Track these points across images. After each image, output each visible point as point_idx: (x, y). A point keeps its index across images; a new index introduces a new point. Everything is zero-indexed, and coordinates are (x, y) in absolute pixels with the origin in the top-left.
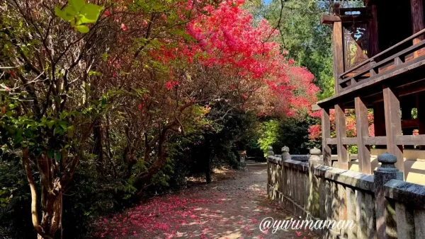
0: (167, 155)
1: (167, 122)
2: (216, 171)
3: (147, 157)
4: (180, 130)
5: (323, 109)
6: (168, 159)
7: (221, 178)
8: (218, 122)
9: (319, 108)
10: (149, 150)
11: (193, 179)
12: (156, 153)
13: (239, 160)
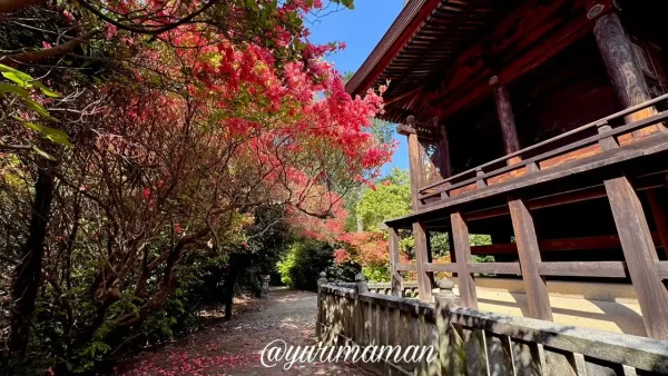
0: (178, 285)
1: (184, 234)
2: (236, 300)
3: (142, 285)
4: (210, 245)
5: (392, 229)
6: (179, 291)
7: (243, 310)
8: (256, 239)
9: (386, 227)
10: (147, 274)
11: (205, 314)
12: (159, 280)
13: (261, 285)
